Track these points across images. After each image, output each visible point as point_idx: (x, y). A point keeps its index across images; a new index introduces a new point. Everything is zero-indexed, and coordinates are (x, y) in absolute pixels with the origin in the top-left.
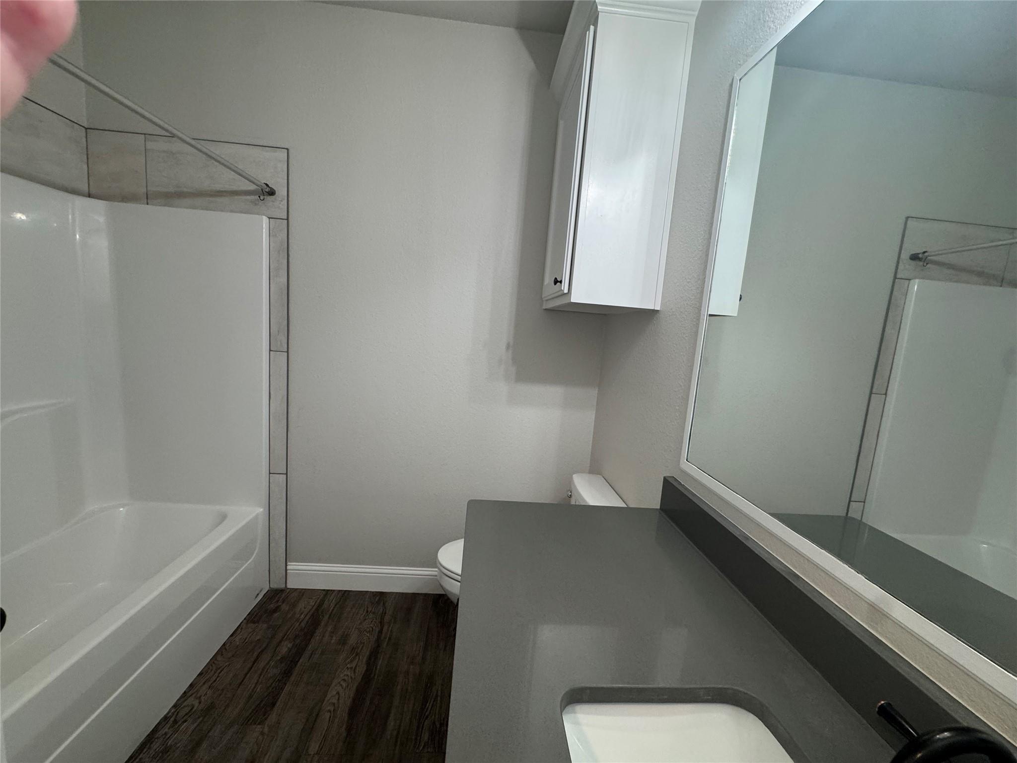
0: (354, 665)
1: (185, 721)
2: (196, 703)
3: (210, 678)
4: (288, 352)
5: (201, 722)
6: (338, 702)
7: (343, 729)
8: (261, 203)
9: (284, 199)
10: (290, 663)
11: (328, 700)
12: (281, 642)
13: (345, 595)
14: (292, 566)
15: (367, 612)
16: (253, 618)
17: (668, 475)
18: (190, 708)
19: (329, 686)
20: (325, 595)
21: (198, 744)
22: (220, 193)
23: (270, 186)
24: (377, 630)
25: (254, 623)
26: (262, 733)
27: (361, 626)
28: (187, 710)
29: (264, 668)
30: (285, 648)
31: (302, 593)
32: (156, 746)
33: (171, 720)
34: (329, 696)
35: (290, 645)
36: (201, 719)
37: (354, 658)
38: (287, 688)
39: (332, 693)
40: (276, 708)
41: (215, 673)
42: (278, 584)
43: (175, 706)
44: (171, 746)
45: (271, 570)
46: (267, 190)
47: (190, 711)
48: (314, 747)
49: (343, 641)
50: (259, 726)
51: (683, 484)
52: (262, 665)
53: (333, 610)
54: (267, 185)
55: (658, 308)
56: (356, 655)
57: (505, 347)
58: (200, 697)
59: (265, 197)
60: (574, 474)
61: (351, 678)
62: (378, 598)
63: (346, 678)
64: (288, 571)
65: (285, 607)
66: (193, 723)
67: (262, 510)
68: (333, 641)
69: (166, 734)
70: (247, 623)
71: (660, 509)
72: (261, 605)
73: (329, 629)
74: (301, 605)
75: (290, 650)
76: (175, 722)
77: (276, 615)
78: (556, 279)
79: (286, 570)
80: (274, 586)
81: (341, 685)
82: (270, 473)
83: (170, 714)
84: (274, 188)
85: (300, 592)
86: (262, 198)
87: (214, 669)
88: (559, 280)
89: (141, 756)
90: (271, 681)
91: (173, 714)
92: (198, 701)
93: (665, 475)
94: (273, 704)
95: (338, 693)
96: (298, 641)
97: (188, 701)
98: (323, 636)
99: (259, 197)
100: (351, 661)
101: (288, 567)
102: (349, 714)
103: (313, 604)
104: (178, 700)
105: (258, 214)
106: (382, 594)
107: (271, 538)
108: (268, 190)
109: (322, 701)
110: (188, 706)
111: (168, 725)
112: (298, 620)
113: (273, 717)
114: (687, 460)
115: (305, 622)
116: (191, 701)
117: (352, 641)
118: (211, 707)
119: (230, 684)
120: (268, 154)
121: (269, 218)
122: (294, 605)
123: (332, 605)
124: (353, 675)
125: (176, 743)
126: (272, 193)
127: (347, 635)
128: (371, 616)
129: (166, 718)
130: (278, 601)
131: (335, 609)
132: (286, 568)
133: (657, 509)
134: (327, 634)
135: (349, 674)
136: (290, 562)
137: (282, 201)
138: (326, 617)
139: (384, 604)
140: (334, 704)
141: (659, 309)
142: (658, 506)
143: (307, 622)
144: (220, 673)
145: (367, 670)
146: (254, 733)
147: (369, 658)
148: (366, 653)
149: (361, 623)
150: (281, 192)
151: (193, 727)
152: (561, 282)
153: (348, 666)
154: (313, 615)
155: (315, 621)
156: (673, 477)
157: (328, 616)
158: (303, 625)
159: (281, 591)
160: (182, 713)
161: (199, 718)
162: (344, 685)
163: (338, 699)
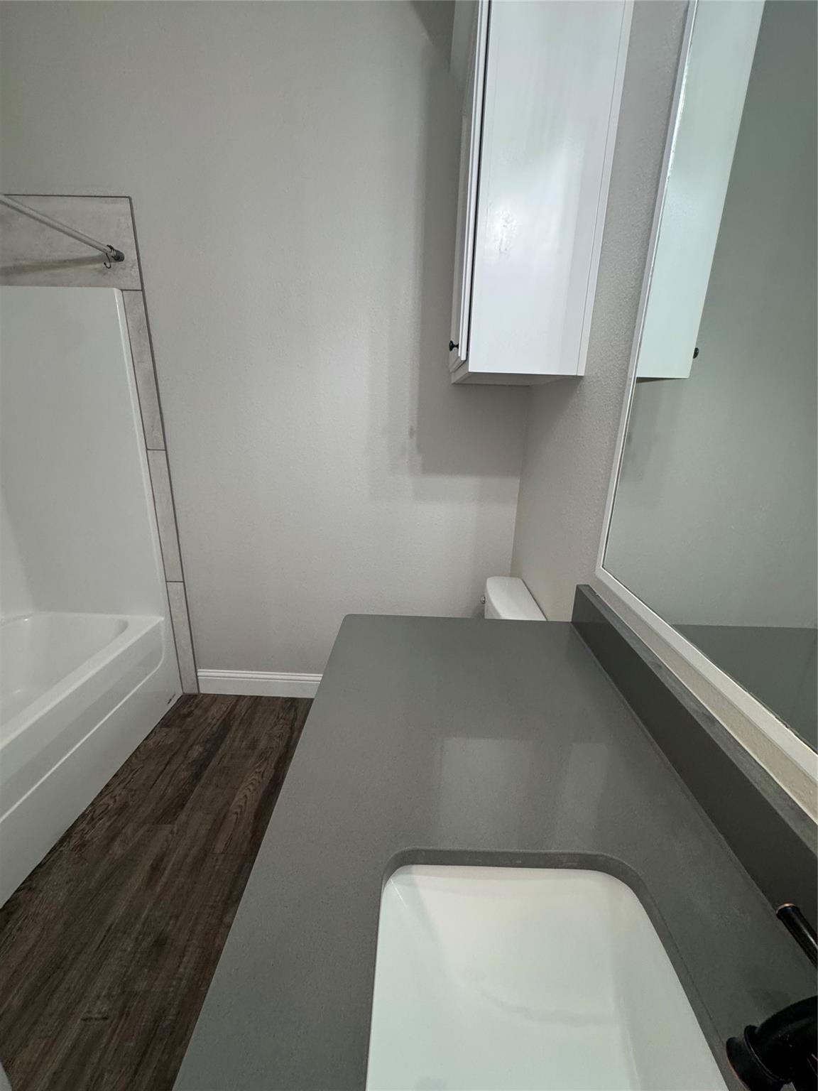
0: (262, 770)
1: (100, 819)
2: (111, 802)
3: (125, 779)
4: (166, 450)
5: (115, 821)
6: (246, 805)
7: (248, 832)
8: (109, 271)
9: (134, 265)
10: (201, 766)
11: (237, 802)
12: (192, 746)
13: (257, 701)
14: (201, 673)
15: (278, 718)
16: (166, 722)
17: (581, 583)
18: (106, 806)
19: (237, 789)
20: (237, 701)
21: (113, 839)
22: (63, 263)
23: (114, 248)
24: (287, 735)
25: (168, 727)
26: (172, 832)
27: (271, 732)
28: (103, 807)
29: (176, 770)
30: (196, 752)
31: (215, 698)
32: (74, 841)
33: (88, 817)
34: (236, 799)
35: (201, 750)
36: (116, 817)
37: (262, 763)
38: (196, 790)
39: (239, 796)
40: (185, 809)
41: (129, 775)
42: (190, 689)
43: (92, 804)
44: (88, 841)
45: (182, 677)
46: (112, 254)
47: (106, 809)
48: (220, 847)
49: (253, 746)
50: (169, 825)
51: (598, 594)
52: (173, 767)
53: (244, 715)
54: (111, 248)
55: (580, 374)
56: (265, 760)
57: (407, 433)
58: (115, 797)
59: (112, 264)
60: (488, 577)
61: (259, 782)
62: (289, 703)
63: (254, 782)
64: (199, 678)
65: (198, 712)
66: (108, 821)
67: (162, 619)
68: (243, 746)
69: (83, 830)
70: (161, 727)
71: (572, 622)
72: (175, 710)
73: (240, 735)
74: (214, 710)
75: (201, 754)
76: (92, 819)
77: (189, 719)
78: (451, 342)
79: (197, 676)
80: (188, 691)
81: (249, 789)
82: (167, 582)
83: (87, 813)
84: (121, 251)
85: (213, 697)
86: (108, 265)
87: (129, 771)
88: (455, 343)
89: (61, 849)
90: (182, 783)
91: (90, 811)
92: (113, 800)
93: (578, 584)
94: (183, 806)
95: (246, 796)
96: (208, 746)
97: (104, 800)
98: (234, 741)
99: (105, 264)
100: (260, 766)
101: (199, 674)
102: (255, 817)
103: (225, 709)
104: (95, 799)
105: (109, 286)
106: (293, 700)
107: (178, 646)
108: (114, 253)
109: (229, 803)
110: (104, 804)
111: (86, 822)
112: (210, 724)
113: (183, 817)
114: (603, 567)
115: (216, 726)
116: (106, 800)
117: (262, 746)
118: (124, 807)
119: (144, 785)
120: (107, 207)
121: (122, 290)
122: (206, 710)
123: (244, 711)
124: (260, 779)
125: (93, 839)
126: (119, 258)
127: (257, 740)
128: (282, 721)
129: (83, 816)
130: (190, 707)
131: (246, 715)
132: (196, 674)
133: (568, 622)
134: (237, 740)
135: (257, 777)
136: (200, 668)
137: (132, 267)
138: (237, 723)
139: (295, 710)
140: (241, 807)
141: (583, 375)
142: (568, 618)
143: (219, 727)
144: (134, 774)
145: (274, 776)
146: (165, 831)
147: (278, 763)
148: (274, 758)
149: (271, 729)
150: (130, 255)
151: (108, 824)
152: (457, 346)
153: (257, 770)
154: (224, 720)
155: (226, 725)
156: (588, 586)
157: (239, 721)
158: (214, 729)
159: (195, 696)
160: (98, 812)
161: (113, 816)
162: (251, 788)
163: (246, 803)
